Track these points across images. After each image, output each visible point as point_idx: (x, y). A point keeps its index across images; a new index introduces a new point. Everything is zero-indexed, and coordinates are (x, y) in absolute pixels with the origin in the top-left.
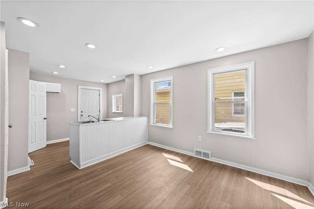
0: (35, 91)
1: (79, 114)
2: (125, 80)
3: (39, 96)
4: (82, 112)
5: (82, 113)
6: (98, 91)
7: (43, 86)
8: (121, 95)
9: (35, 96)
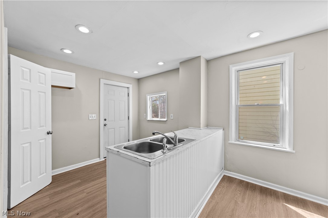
0: (30, 82)
1: (102, 122)
2: (179, 68)
3: (39, 92)
4: (105, 120)
5: (106, 122)
6: (127, 89)
7: (45, 74)
8: (165, 94)
9: (30, 91)
